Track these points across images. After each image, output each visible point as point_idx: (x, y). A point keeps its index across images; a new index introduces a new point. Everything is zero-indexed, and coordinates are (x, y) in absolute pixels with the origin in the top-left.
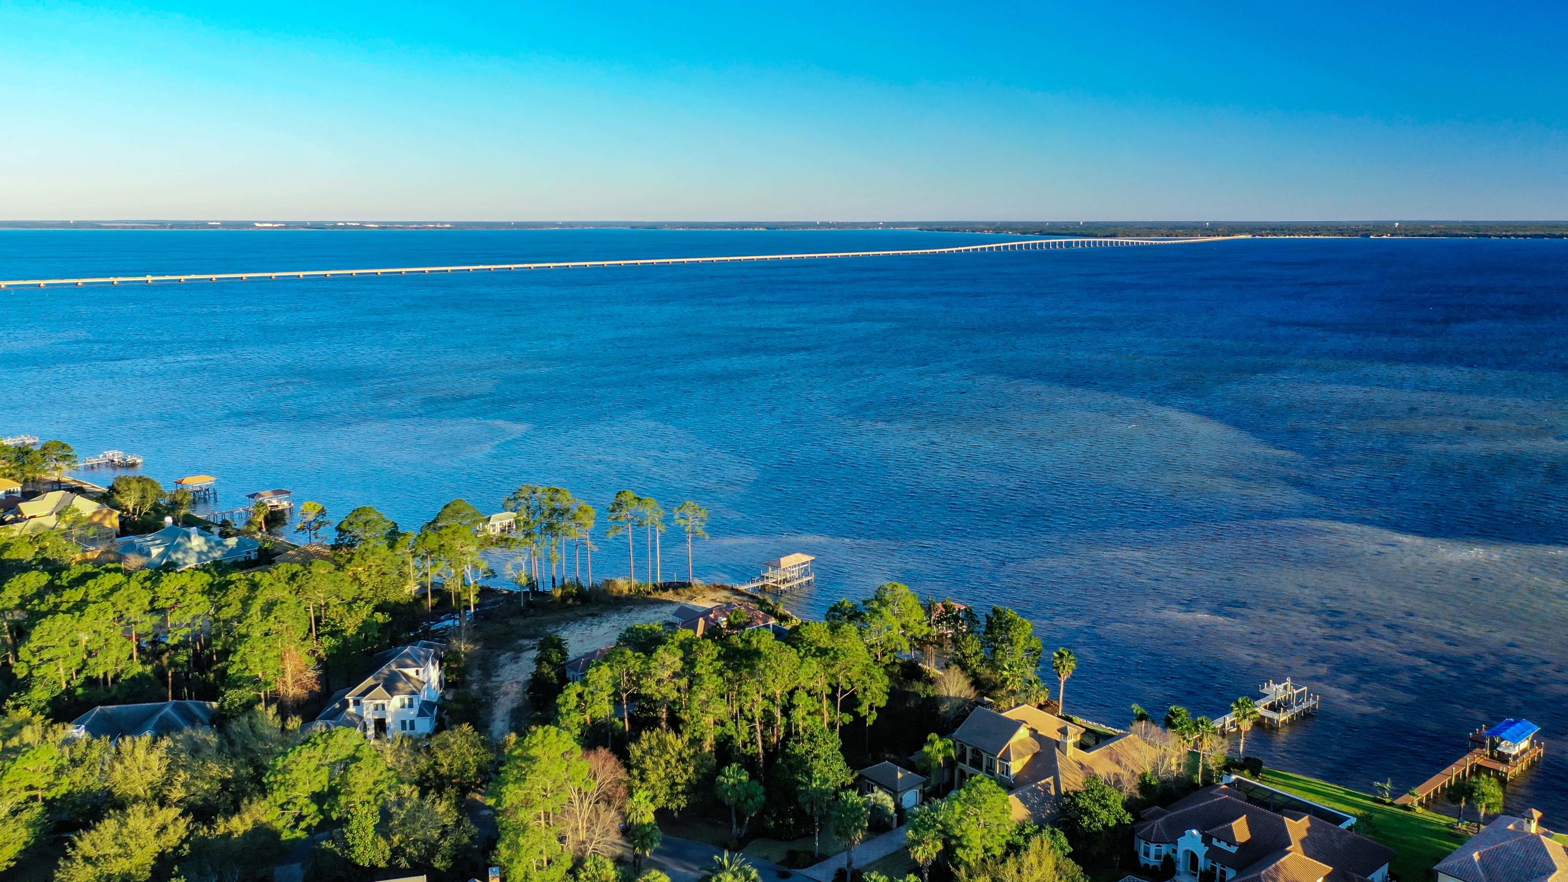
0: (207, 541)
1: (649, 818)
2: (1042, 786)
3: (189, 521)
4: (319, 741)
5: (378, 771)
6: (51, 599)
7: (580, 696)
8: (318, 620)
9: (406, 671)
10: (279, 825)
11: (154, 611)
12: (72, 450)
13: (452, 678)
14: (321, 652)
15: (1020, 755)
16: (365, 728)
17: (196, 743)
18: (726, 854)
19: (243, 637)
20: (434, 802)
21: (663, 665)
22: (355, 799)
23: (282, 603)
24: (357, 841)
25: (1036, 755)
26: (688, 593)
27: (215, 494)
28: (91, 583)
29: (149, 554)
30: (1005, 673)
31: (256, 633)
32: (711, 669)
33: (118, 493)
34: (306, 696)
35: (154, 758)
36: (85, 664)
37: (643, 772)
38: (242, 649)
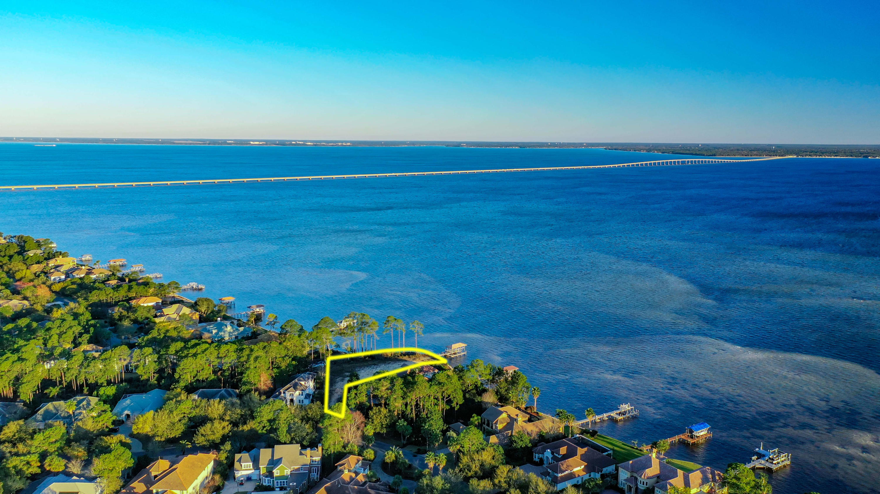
0: (233, 328)
1: (371, 434)
2: (506, 433)
3: (225, 318)
4: (271, 403)
5: (288, 414)
6: (186, 352)
7: (356, 394)
8: (272, 363)
9: (301, 382)
10: (258, 429)
11: (218, 358)
12: (179, 285)
13: (318, 386)
14: (274, 375)
15: (501, 423)
16: (286, 402)
17: (233, 403)
18: (394, 447)
19: (247, 369)
20: (305, 424)
21: (383, 386)
22: (280, 422)
23: (261, 357)
24: (281, 434)
25: (508, 423)
26: (414, 357)
27: (234, 305)
28: (198, 347)
29: (212, 333)
30: (510, 395)
31: (252, 367)
32: (399, 388)
33: (199, 305)
34: (268, 390)
35: (221, 406)
36: (197, 375)
37: (373, 420)
38: (248, 372)
